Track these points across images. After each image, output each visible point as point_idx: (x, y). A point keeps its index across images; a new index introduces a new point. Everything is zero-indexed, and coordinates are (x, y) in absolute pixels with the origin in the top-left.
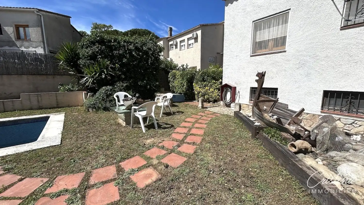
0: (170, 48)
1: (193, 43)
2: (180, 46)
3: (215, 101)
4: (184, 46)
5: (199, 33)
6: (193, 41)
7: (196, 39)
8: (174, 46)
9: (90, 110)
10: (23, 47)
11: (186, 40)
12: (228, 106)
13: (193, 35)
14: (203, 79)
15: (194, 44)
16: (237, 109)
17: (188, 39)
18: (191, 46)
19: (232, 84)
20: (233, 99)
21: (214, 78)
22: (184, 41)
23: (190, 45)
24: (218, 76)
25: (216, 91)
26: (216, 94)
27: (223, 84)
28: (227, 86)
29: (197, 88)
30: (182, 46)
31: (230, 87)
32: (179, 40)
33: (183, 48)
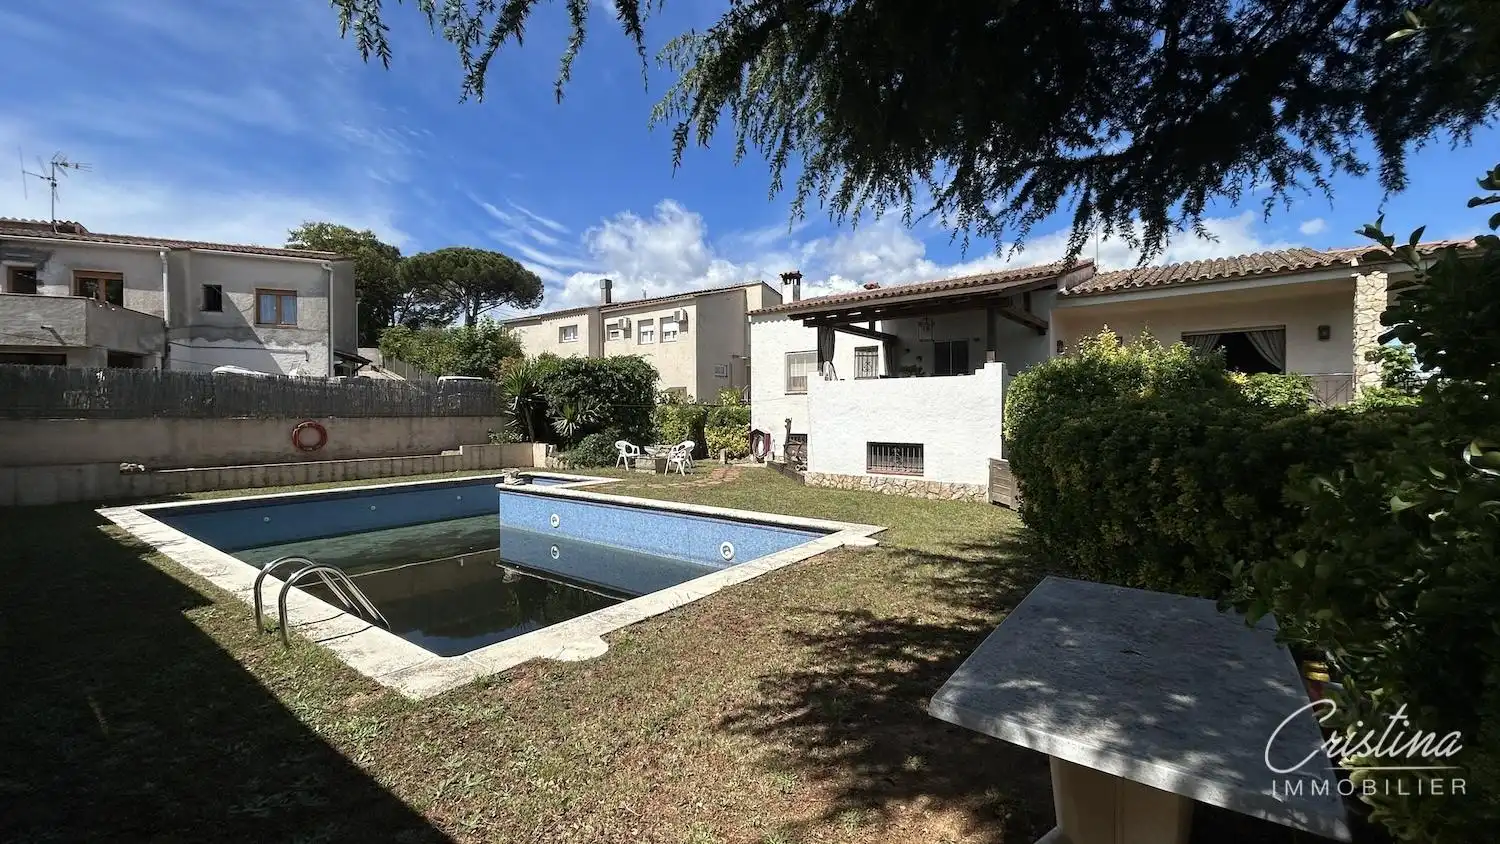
0: (608, 333)
1: (675, 332)
2: (639, 333)
3: (742, 456)
4: (651, 335)
5: (692, 310)
6: (675, 326)
7: (684, 324)
8: (621, 332)
9: (576, 466)
10: (274, 343)
11: (657, 322)
12: (761, 461)
13: (677, 313)
14: (722, 421)
15: (678, 332)
16: (771, 459)
17: (663, 320)
18: (670, 338)
19: (765, 430)
20: (767, 448)
21: (739, 421)
22: (650, 322)
23: (667, 333)
24: (744, 418)
25: (743, 440)
26: (743, 444)
27: (753, 430)
28: (757, 432)
29: (711, 437)
30: (645, 333)
31: (762, 434)
32: (635, 318)
33: (646, 339)
